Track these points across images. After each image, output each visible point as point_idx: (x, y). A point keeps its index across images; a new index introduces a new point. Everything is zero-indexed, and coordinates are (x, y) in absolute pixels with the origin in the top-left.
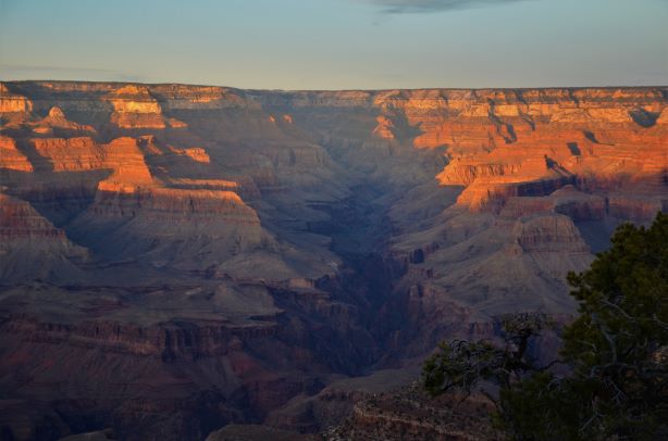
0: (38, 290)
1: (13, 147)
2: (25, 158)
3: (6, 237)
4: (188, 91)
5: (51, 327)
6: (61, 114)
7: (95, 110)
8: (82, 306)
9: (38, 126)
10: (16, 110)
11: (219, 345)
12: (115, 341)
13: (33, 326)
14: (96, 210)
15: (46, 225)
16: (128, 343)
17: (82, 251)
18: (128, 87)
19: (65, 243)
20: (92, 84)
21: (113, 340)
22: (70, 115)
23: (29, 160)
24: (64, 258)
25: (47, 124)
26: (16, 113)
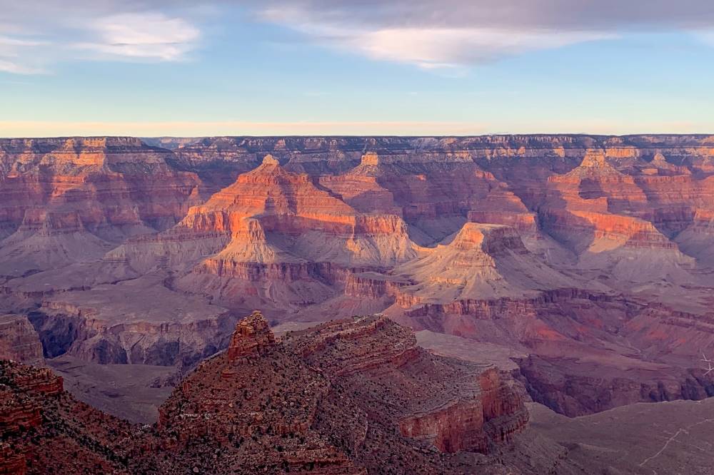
0: (665, 287)
1: (632, 183)
2: (641, 191)
3: (634, 247)
5: (682, 315)
6: (663, 158)
7: (685, 155)
8: (701, 301)
9: (645, 168)
10: (628, 156)
13: (667, 313)
14: (695, 230)
15: (663, 240)
17: (691, 260)
18: (711, 137)
19: (678, 254)
20: (680, 136)
22: (669, 159)
23: (644, 191)
24: (677, 266)
25: (654, 167)
26: (628, 158)
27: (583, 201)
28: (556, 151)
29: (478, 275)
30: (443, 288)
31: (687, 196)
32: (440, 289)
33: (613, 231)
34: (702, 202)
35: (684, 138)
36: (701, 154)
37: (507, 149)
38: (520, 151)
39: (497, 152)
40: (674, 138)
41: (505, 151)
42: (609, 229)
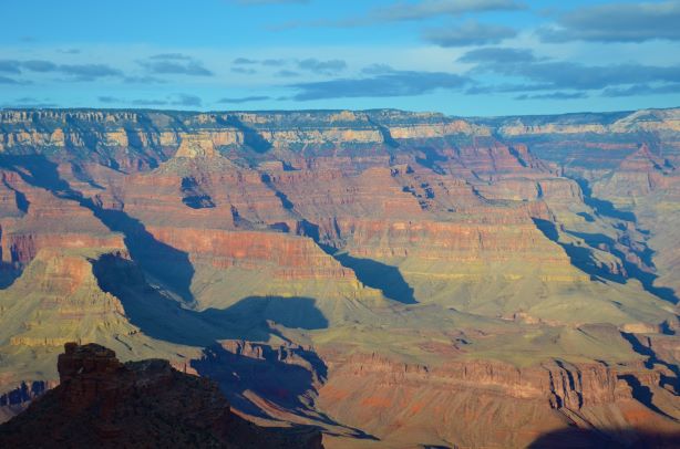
4: (402, 117)
7: (306, 141)
10: (227, 143)
11: (605, 390)
12: (488, 383)
15: (333, 265)
16: (505, 385)
17: (375, 293)
19: (355, 284)
21: (486, 382)
25: (274, 158)
26: (227, 146)
27: (192, 212)
28: (112, 136)
29: (98, 329)
30: (39, 356)
31: (339, 200)
32: (35, 357)
33: (247, 256)
34: (361, 208)
35: (294, 116)
36: (330, 139)
37: (31, 133)
38: (54, 136)
39: (15, 139)
40: (279, 117)
41: (27, 136)
42: (239, 254)
